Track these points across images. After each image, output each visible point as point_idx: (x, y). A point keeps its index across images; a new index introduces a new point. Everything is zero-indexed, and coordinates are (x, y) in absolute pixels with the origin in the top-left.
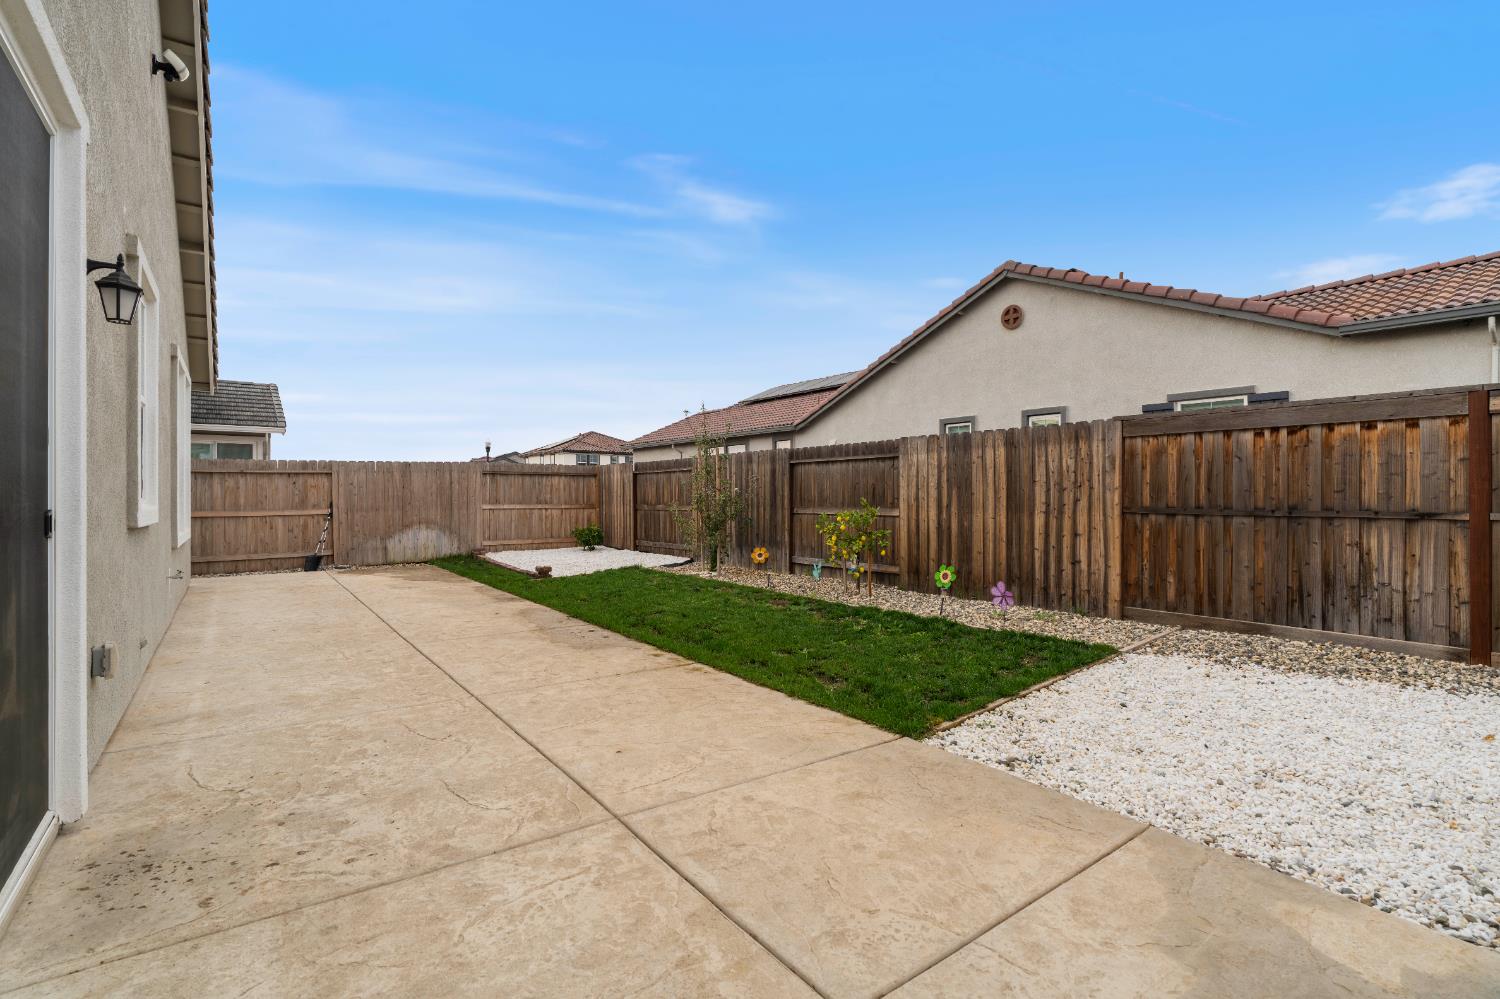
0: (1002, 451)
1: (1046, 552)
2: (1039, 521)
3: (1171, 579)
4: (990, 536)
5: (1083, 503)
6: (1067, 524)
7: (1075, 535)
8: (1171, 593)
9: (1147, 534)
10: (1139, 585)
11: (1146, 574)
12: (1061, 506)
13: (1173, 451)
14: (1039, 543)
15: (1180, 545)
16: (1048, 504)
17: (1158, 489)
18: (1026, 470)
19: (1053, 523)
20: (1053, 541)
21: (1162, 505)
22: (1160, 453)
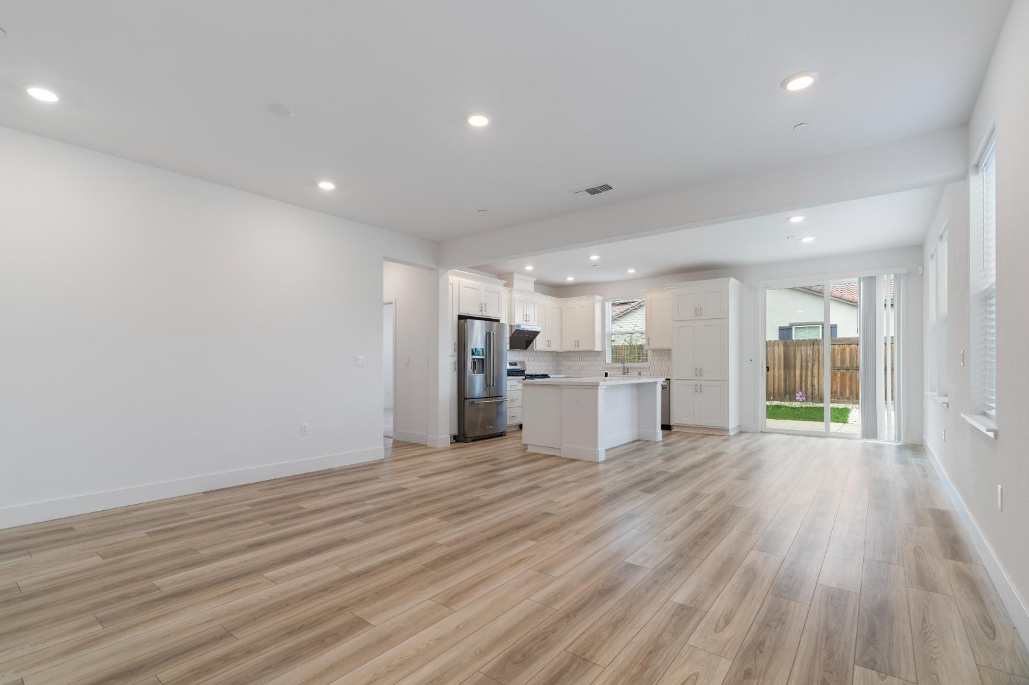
0: (782, 348)
1: (801, 383)
2: (798, 372)
3: (847, 390)
4: (777, 378)
5: (816, 366)
6: (809, 373)
7: (813, 376)
8: (848, 393)
9: (839, 375)
10: (836, 392)
11: (839, 389)
12: (807, 366)
13: (848, 350)
14: (798, 379)
15: (851, 379)
16: (801, 366)
17: (843, 361)
18: (792, 354)
19: (804, 372)
20: (804, 379)
21: (844, 366)
22: (844, 350)
